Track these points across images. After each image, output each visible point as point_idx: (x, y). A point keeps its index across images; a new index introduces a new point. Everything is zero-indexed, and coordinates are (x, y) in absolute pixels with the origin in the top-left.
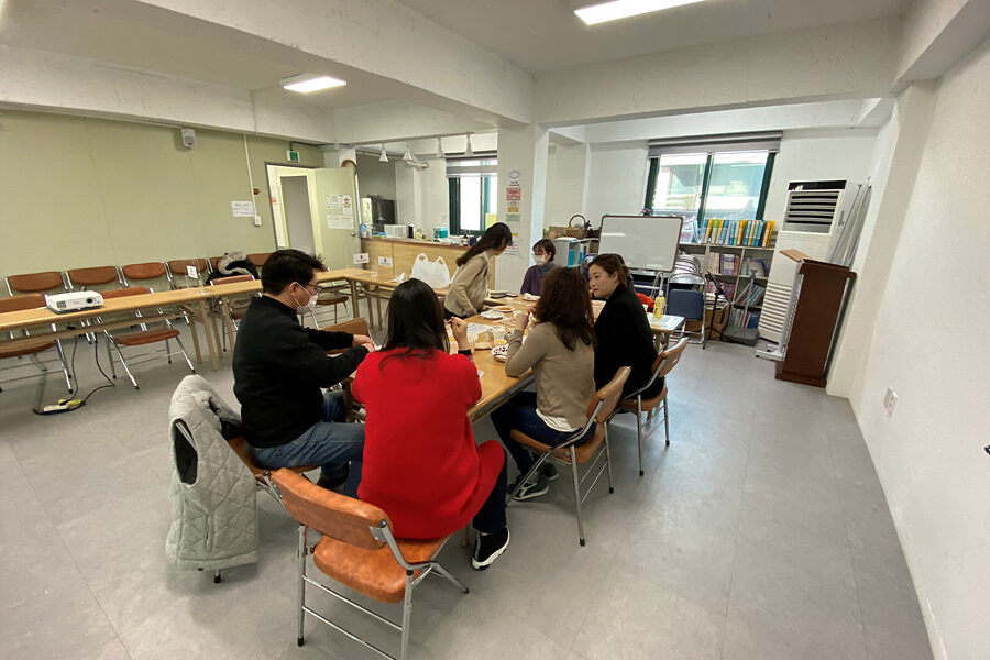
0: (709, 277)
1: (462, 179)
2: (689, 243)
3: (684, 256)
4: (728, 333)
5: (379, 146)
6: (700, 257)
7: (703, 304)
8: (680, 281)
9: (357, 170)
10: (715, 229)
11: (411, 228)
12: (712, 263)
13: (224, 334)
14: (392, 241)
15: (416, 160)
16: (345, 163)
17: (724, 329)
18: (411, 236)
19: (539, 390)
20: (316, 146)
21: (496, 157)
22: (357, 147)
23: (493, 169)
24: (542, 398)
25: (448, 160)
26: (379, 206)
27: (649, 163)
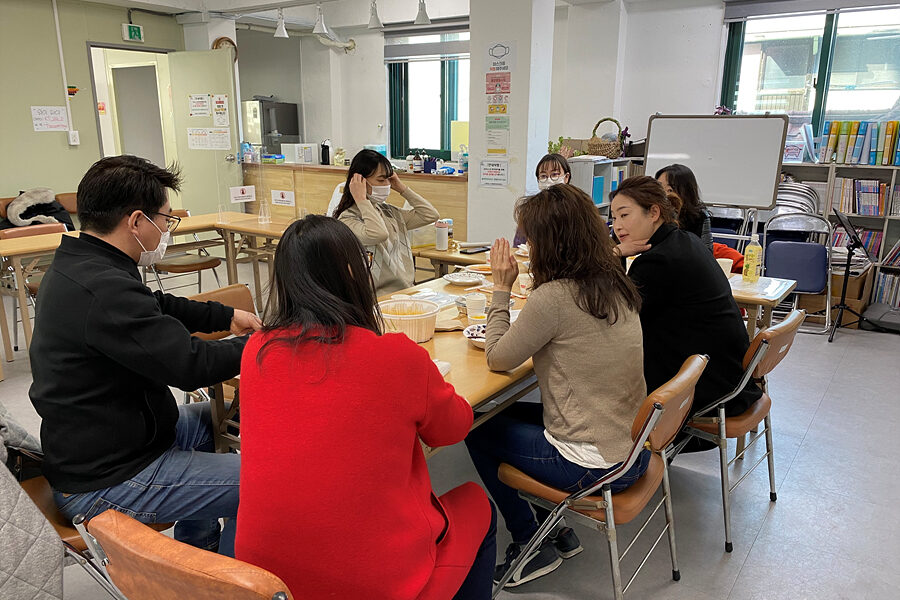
0: (837, 220)
1: (411, 66)
2: (799, 162)
3: (792, 184)
4: (872, 315)
5: (273, 14)
6: (819, 187)
7: (826, 266)
8: (786, 227)
9: (238, 53)
10: (843, 138)
11: (325, 149)
12: (839, 196)
13: (16, 322)
14: (295, 169)
15: (333, 35)
16: (218, 43)
17: (864, 309)
18: (325, 160)
19: (547, 398)
20: (171, 15)
21: (467, 27)
22: (238, 16)
23: (462, 47)
24: (553, 412)
25: (386, 34)
26: (273, 112)
27: (726, 30)
